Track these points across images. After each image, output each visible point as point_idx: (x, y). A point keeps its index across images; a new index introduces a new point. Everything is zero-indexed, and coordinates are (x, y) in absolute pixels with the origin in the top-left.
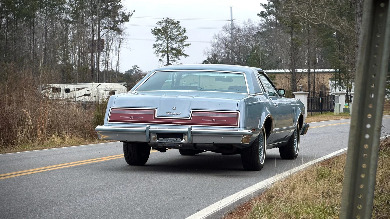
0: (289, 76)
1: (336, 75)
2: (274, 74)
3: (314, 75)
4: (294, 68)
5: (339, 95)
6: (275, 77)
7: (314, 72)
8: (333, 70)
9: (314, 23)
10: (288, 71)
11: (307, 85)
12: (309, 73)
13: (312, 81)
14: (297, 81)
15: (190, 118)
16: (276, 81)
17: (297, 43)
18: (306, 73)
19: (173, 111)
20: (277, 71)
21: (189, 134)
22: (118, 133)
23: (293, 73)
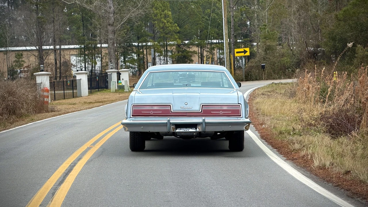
0: (36, 54)
1: (81, 52)
2: (21, 52)
3: (60, 52)
4: (41, 46)
5: (111, 73)
6: (22, 55)
7: (60, 49)
8: (77, 46)
9: (67, 3)
10: (34, 48)
11: (54, 61)
12: (55, 50)
13: (58, 58)
14: (44, 58)
15: (200, 111)
16: (23, 59)
17: (43, 21)
18: (52, 49)
19: (185, 106)
20: (24, 48)
21: (204, 125)
22: (142, 126)
23: (40, 50)
